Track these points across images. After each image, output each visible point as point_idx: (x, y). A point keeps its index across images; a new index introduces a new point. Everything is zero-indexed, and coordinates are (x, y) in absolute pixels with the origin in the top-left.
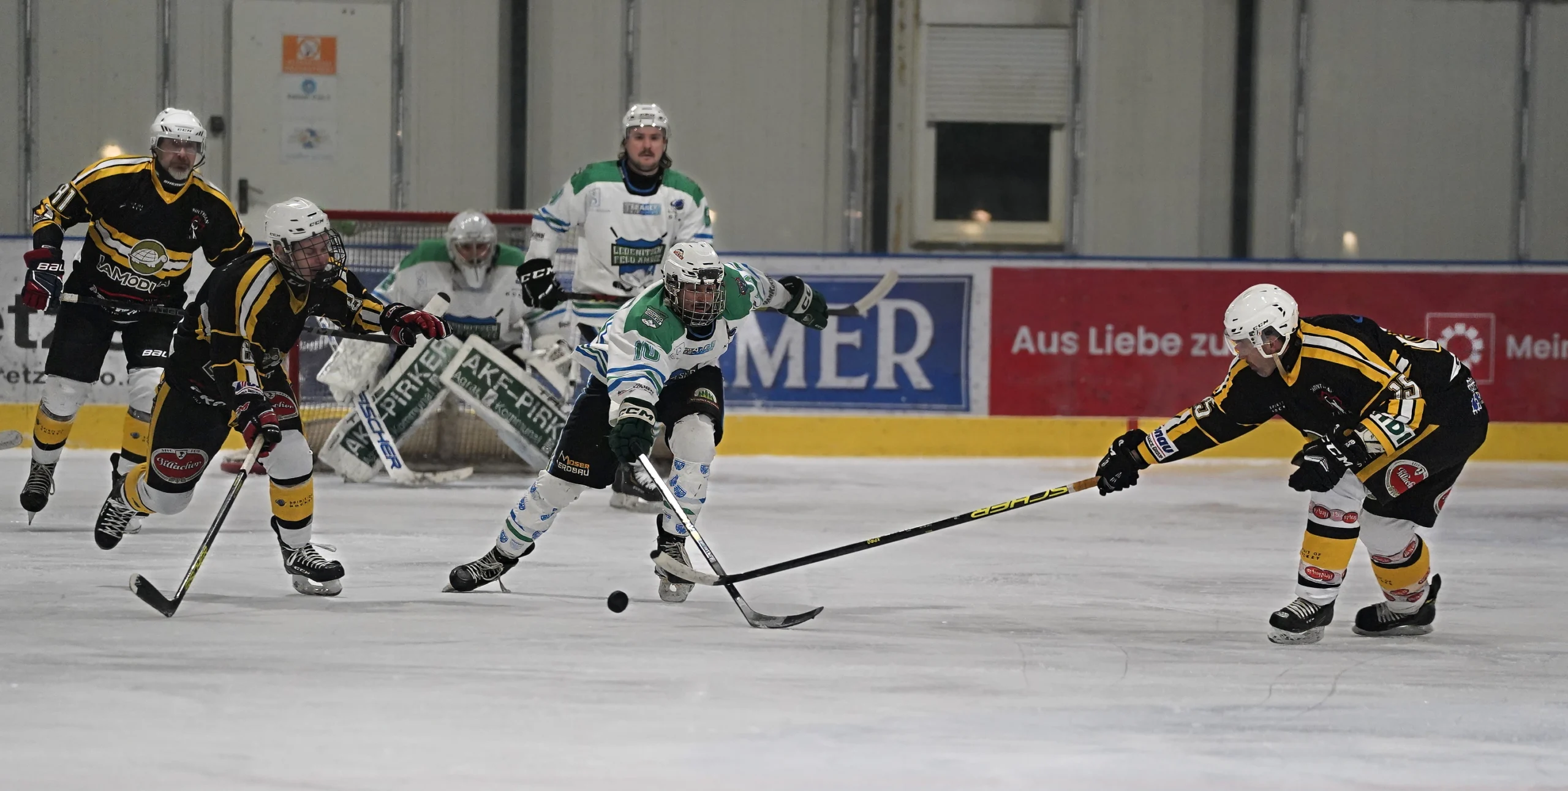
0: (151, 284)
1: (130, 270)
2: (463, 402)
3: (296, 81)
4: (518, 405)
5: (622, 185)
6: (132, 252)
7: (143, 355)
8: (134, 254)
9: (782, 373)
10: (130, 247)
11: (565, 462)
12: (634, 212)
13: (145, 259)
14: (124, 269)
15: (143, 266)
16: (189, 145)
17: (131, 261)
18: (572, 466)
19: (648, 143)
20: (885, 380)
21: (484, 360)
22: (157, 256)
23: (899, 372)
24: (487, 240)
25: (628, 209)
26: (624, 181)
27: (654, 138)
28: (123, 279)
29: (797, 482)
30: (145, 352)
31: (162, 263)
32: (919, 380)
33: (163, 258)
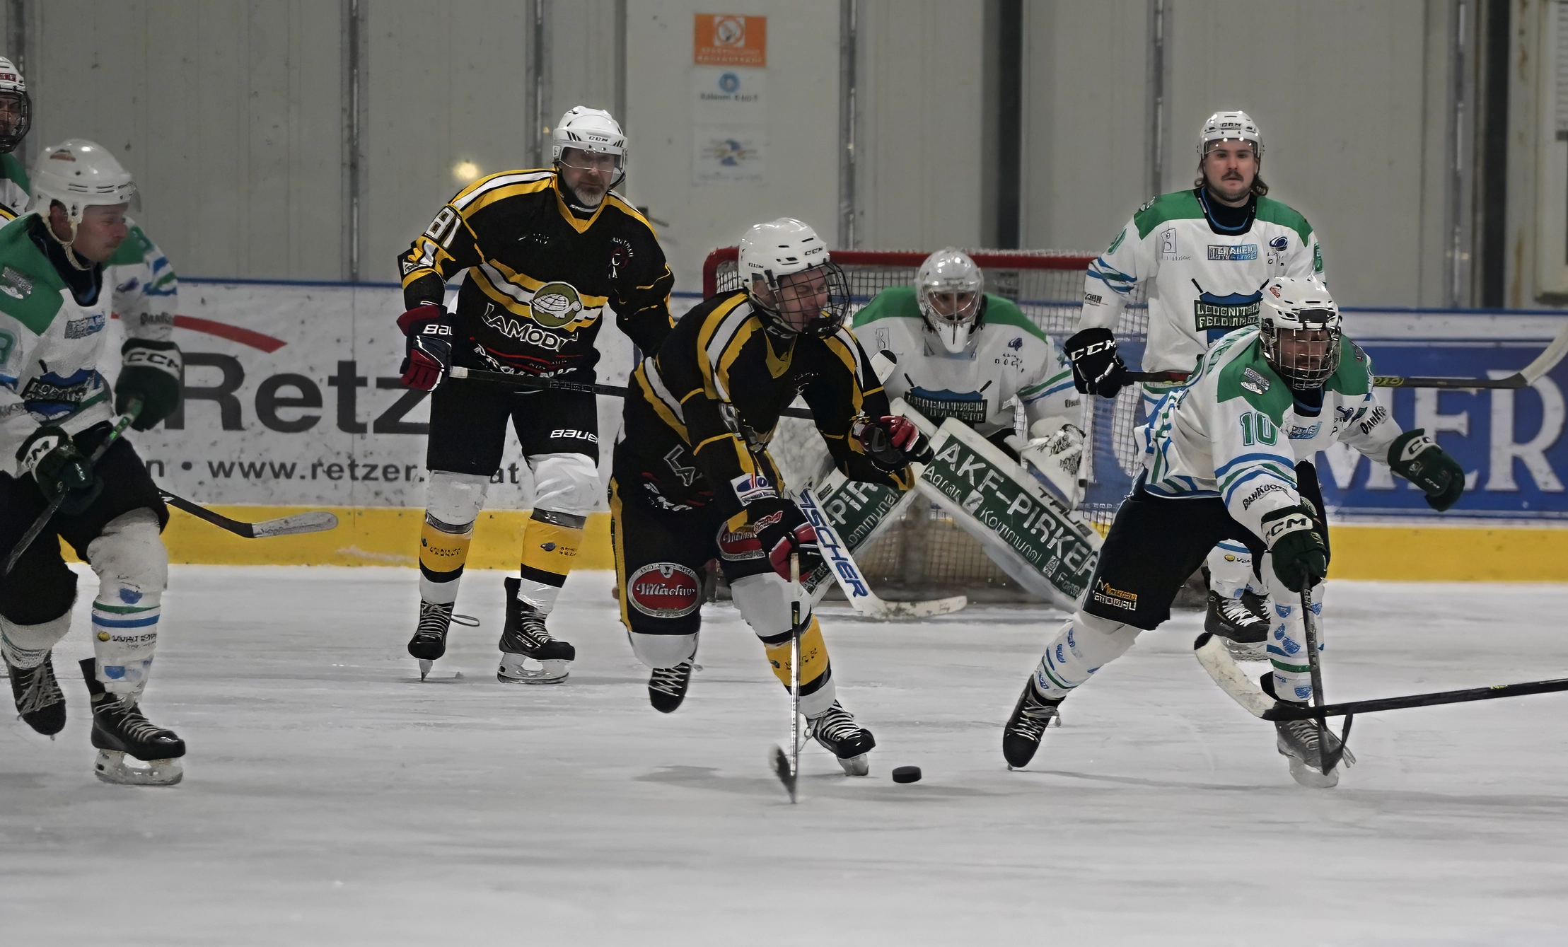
0: (559, 340)
1: (530, 321)
2: (937, 507)
3: (711, 76)
4: (1010, 512)
5: (1204, 222)
6: (535, 298)
7: (552, 436)
8: (538, 300)
9: (1362, 469)
10: (533, 292)
11: (1104, 593)
12: (1222, 258)
13: (553, 308)
14: (523, 320)
15: (548, 315)
16: (604, 158)
17: (533, 308)
18: (1114, 597)
19: (1234, 162)
20: (1501, 479)
21: (965, 451)
22: (568, 303)
23: (1519, 469)
24: (971, 289)
25: (1215, 254)
26: (1207, 216)
27: (1241, 155)
28: (522, 334)
29: (1384, 615)
30: (553, 433)
31: (574, 312)
32: (1546, 479)
33: (575, 305)
